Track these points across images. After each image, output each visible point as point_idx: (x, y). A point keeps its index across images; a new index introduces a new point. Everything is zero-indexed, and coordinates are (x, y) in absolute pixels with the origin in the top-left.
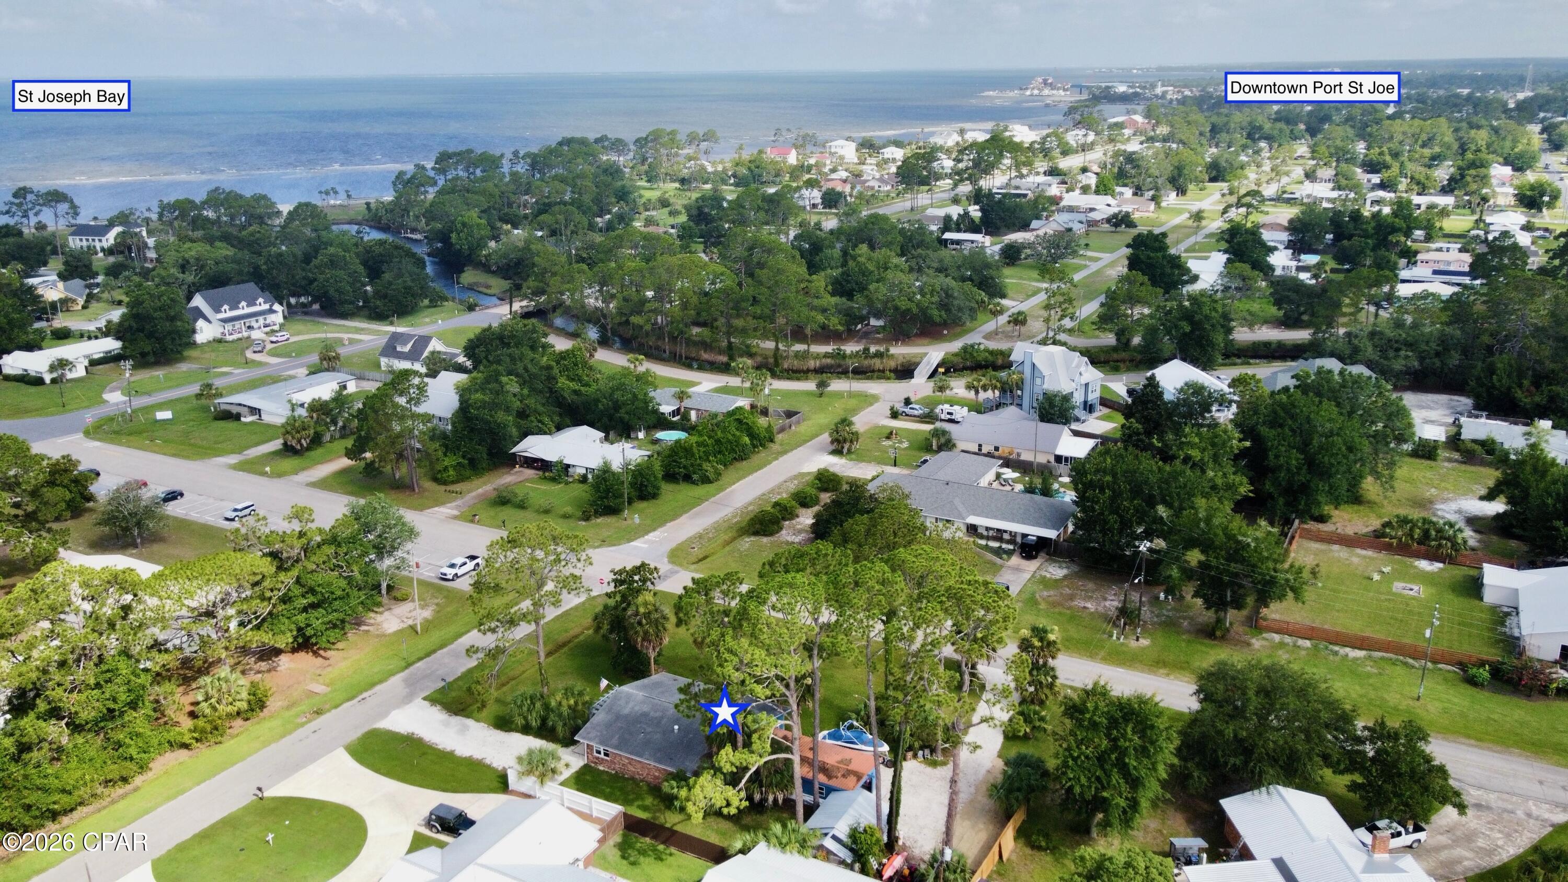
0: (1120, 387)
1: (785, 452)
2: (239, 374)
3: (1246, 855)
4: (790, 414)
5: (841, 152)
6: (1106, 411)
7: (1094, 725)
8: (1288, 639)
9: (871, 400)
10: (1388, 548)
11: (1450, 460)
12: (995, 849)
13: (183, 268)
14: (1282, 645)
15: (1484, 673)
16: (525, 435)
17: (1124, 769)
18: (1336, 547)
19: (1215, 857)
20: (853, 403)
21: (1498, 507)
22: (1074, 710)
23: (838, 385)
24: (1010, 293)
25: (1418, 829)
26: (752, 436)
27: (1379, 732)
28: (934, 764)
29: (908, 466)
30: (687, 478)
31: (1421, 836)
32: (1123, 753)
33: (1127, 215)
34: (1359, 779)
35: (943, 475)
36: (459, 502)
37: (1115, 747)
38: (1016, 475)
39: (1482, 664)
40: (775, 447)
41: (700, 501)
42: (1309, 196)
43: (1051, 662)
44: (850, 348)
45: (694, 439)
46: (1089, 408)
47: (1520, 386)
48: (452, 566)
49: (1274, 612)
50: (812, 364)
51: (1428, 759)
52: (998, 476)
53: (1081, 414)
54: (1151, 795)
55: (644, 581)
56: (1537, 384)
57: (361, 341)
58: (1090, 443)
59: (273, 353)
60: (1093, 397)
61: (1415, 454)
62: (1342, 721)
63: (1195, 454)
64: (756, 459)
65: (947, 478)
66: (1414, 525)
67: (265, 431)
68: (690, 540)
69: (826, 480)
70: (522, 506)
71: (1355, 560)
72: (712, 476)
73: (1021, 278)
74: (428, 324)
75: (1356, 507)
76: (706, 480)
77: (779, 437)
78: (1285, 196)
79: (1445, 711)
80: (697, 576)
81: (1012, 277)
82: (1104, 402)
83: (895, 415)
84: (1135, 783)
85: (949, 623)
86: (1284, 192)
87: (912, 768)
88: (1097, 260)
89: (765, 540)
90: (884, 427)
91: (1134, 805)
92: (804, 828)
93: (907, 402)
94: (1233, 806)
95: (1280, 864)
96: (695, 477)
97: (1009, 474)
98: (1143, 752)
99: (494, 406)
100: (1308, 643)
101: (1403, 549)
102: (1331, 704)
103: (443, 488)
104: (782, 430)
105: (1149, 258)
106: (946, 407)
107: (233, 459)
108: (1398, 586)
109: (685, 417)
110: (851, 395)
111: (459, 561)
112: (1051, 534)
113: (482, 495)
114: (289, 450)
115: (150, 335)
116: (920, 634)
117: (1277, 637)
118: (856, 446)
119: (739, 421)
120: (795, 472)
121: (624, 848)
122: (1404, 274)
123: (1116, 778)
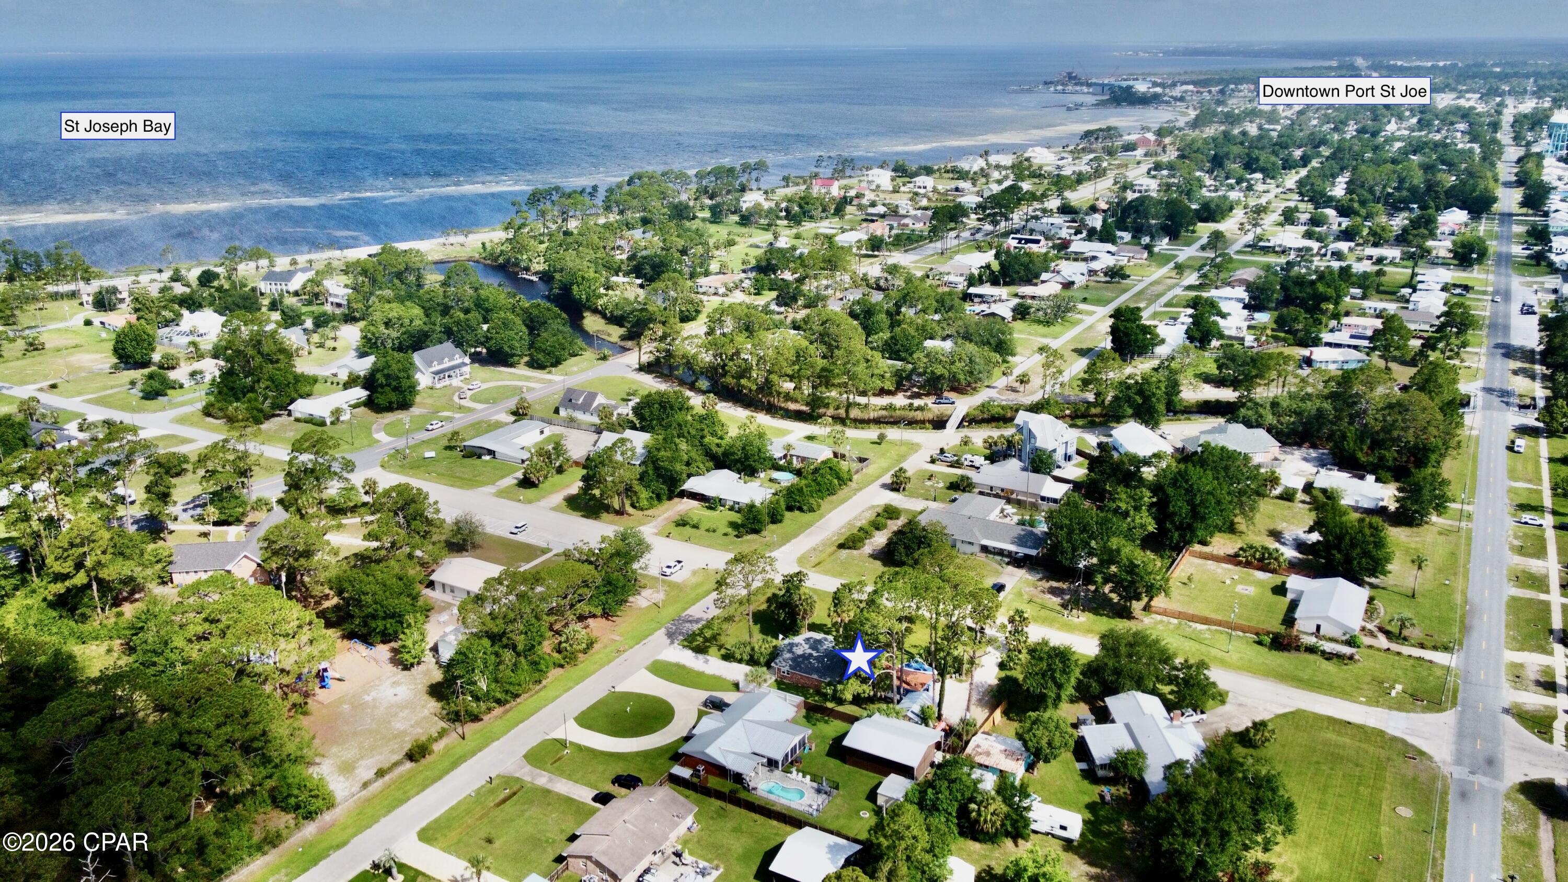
0: (1092, 440)
1: (860, 489)
2: (460, 419)
3: (1113, 721)
4: (862, 460)
5: (878, 181)
6: (1080, 459)
7: (1041, 659)
8: (1165, 619)
9: (914, 447)
10: (1239, 564)
11: (1303, 502)
12: (991, 719)
13: (387, 324)
14: (1161, 622)
15: (1267, 640)
16: (689, 476)
17: (1053, 679)
18: (1210, 562)
19: (1098, 721)
20: (904, 449)
21: (1315, 537)
22: (1032, 651)
23: (893, 433)
24: (1019, 350)
25: (1202, 712)
26: (839, 478)
27: (1187, 665)
28: (961, 681)
29: (943, 501)
30: (800, 509)
31: (1204, 716)
32: (1054, 671)
33: (1122, 268)
34: (1175, 689)
35: (967, 512)
36: (654, 523)
37: (1050, 669)
38: (1015, 510)
39: (1268, 633)
40: (853, 485)
41: (809, 525)
42: (1280, 246)
43: (1025, 629)
44: (900, 400)
45: (804, 482)
46: (1068, 458)
47: (1361, 450)
48: (669, 567)
49: (1159, 602)
50: (872, 415)
51: (1207, 679)
52: (1002, 511)
53: (1062, 463)
54: (1068, 693)
55: (801, 581)
56: (1371, 448)
57: (533, 389)
58: (1065, 487)
59: (474, 399)
60: (1072, 450)
61: (1281, 497)
62: (1166, 659)
63: (1123, 506)
64: (841, 494)
65: (969, 514)
66: (1257, 550)
67: (505, 468)
68: (808, 552)
69: (890, 512)
70: (695, 527)
71: (1219, 571)
72: (815, 507)
73: (1030, 334)
74: (576, 373)
75: (1231, 536)
76: (812, 510)
77: (855, 477)
78: (1261, 244)
79: (1241, 658)
80: (844, 582)
81: (1021, 332)
82: (1080, 453)
83: (933, 461)
84: (1060, 686)
85: (970, 607)
86: (1261, 240)
87: (950, 682)
88: (1091, 313)
89: (855, 552)
90: (926, 471)
91: (1058, 698)
92: (898, 707)
93: (942, 451)
94: (1111, 702)
95: (1127, 726)
96: (805, 508)
97: (1010, 509)
98: (1064, 672)
99: (673, 460)
100: (1176, 621)
101: (1248, 564)
102: (1163, 651)
103: (640, 513)
104: (857, 472)
105: (1126, 328)
106: (969, 457)
107: (491, 489)
108: (1240, 588)
109: (790, 463)
110: (902, 443)
111: (672, 564)
112: (1033, 552)
113: (667, 519)
114: (526, 483)
115: (395, 389)
116: (956, 612)
117: (1159, 617)
118: (908, 486)
119: (831, 468)
120: (869, 505)
121: (808, 718)
122: (1326, 337)
123: (1050, 684)
